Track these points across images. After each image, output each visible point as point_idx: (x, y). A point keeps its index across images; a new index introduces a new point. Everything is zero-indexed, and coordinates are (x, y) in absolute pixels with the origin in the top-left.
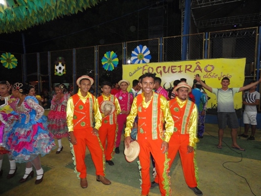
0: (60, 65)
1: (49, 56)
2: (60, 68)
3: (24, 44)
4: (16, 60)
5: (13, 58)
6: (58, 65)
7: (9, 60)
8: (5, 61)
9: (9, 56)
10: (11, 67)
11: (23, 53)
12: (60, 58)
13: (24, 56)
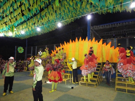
0: (40, 52)
1: (36, 48)
2: (40, 53)
3: (27, 43)
4: (23, 50)
5: (22, 49)
6: (39, 52)
7: (21, 50)
8: (19, 50)
9: (21, 48)
10: (21, 52)
11: (26, 47)
12: (41, 49)
13: (26, 48)
